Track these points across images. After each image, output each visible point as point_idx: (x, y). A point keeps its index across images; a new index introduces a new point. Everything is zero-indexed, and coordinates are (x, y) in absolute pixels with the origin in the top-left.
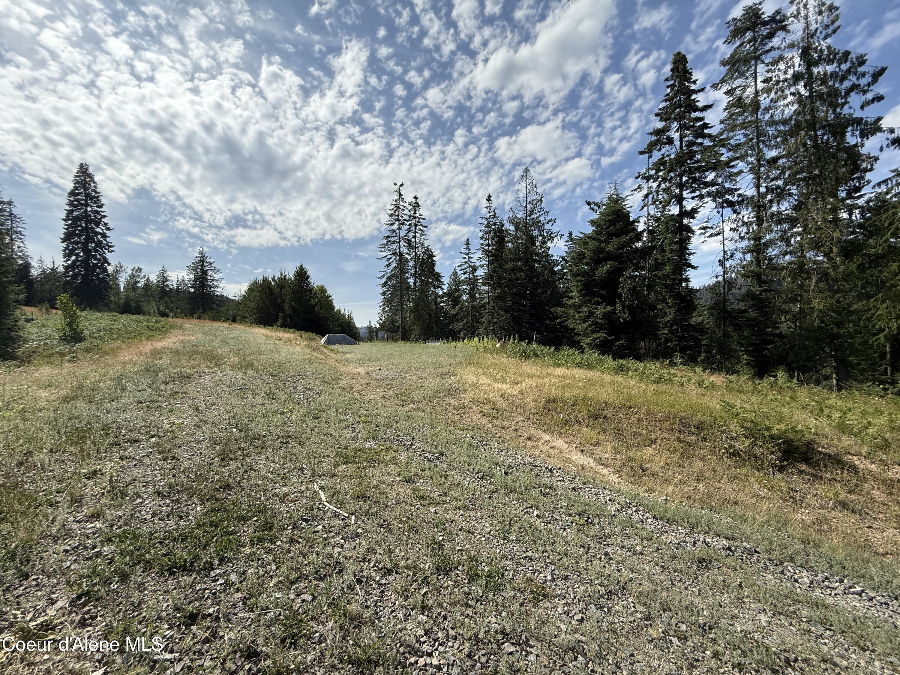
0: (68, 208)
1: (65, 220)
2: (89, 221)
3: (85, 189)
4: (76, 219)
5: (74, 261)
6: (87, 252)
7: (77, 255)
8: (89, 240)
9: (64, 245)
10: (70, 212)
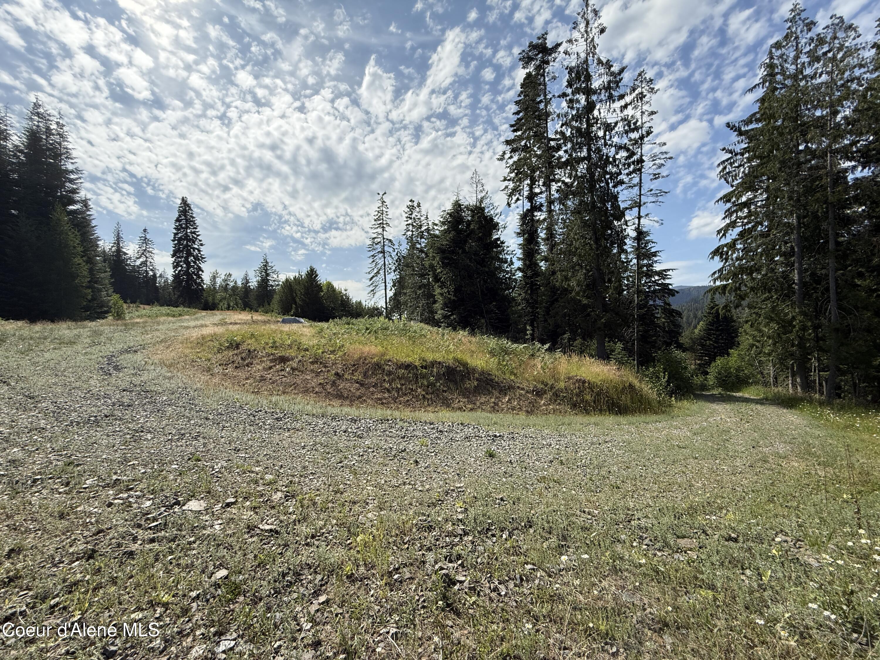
0: (175, 231)
1: (173, 241)
2: (189, 240)
3: (185, 216)
4: (180, 239)
5: (180, 271)
6: (188, 263)
7: (181, 266)
8: (189, 254)
9: (173, 259)
10: (176, 234)
